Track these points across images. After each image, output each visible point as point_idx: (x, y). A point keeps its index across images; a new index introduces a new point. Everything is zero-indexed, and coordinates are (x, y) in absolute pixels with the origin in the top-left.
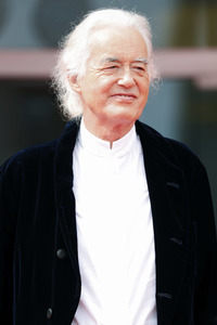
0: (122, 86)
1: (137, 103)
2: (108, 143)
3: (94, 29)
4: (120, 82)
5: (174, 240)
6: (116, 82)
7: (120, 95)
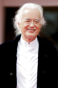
4: (30, 26)
5: (43, 72)
6: (29, 26)
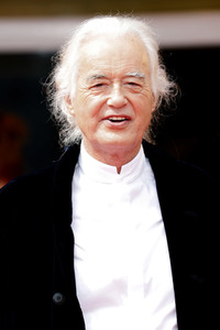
0: (111, 106)
2: (115, 168)
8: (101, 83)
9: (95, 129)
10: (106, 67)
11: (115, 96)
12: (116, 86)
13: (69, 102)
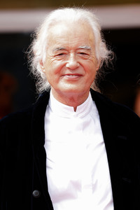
0: (68, 68)
1: (83, 79)
2: (72, 108)
3: (51, 25)
4: (67, 66)
6: (65, 65)
7: (69, 75)
8: (62, 53)
9: (58, 81)
10: (65, 42)
11: (71, 62)
12: (72, 55)
13: (42, 64)
